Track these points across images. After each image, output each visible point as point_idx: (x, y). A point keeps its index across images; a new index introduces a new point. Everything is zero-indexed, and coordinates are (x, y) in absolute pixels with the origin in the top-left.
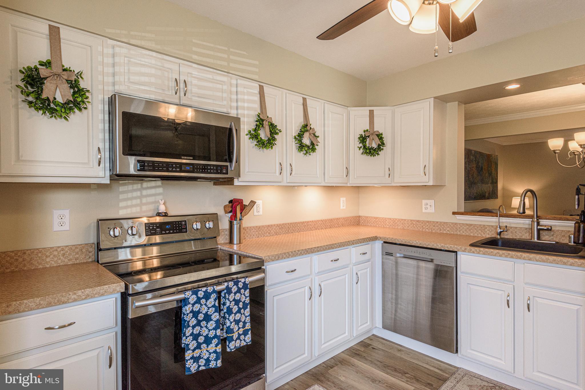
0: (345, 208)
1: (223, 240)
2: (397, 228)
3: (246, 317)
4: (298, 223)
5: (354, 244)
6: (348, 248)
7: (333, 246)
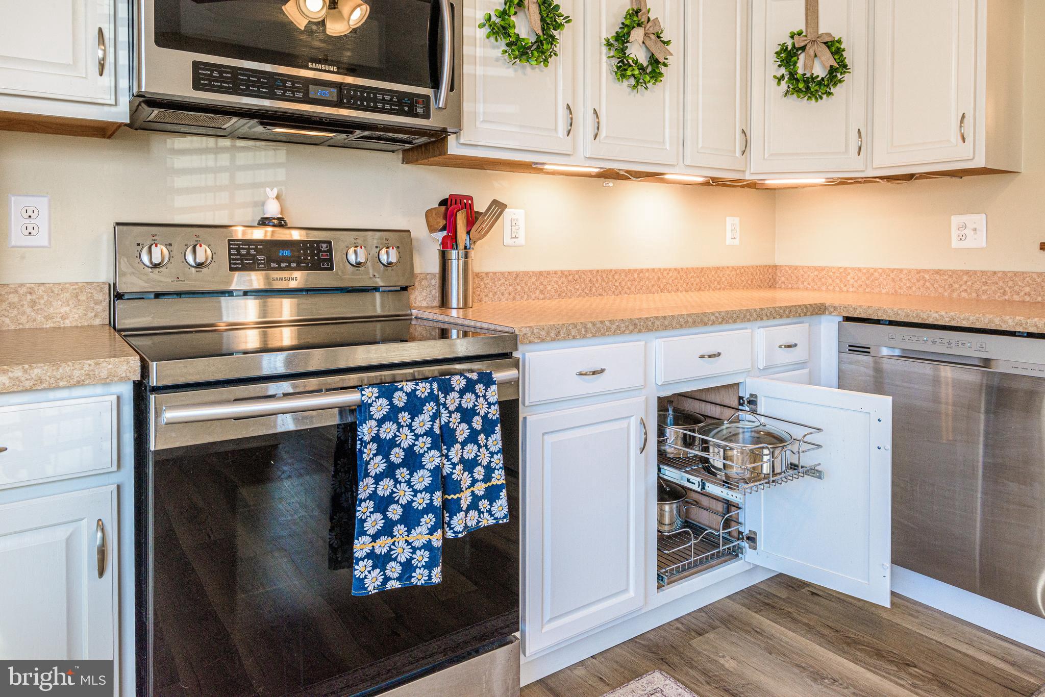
0: (737, 242)
1: (425, 300)
2: (880, 293)
3: (492, 454)
4: (616, 273)
5: (762, 319)
6: (746, 329)
7: (705, 319)
